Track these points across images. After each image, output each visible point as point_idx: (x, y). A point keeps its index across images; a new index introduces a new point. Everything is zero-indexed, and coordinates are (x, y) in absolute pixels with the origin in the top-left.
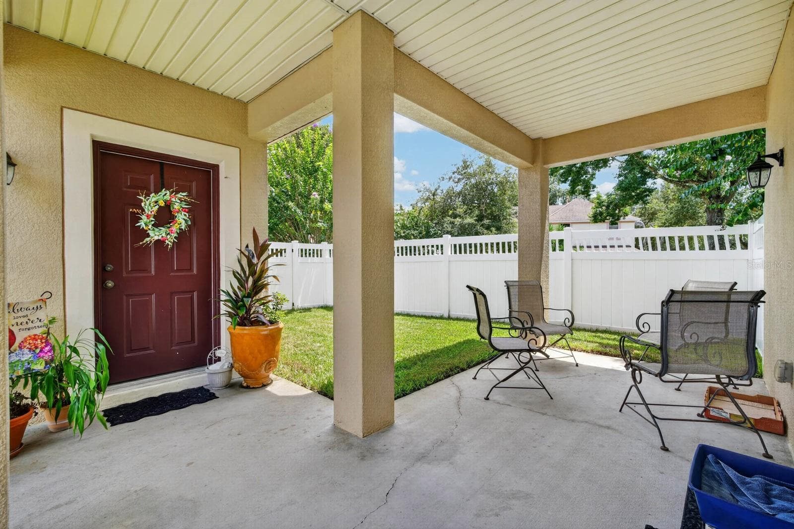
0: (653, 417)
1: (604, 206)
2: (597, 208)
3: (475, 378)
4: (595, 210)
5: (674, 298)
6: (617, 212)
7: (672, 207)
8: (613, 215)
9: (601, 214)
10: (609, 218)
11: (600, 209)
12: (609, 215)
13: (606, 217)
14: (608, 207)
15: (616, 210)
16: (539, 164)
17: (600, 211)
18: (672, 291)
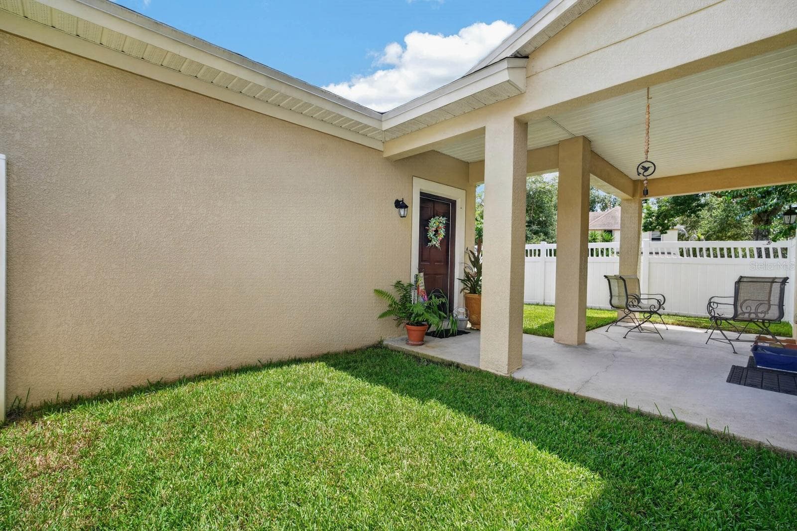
0: (729, 340)
1: (654, 216)
2: (647, 218)
3: (607, 331)
4: (646, 220)
5: (742, 280)
6: (666, 222)
7: (717, 216)
8: (663, 225)
9: (651, 223)
10: (659, 228)
11: (651, 219)
12: (658, 224)
13: (655, 227)
14: (658, 217)
15: (665, 220)
16: (638, 197)
17: (650, 221)
18: (741, 276)
